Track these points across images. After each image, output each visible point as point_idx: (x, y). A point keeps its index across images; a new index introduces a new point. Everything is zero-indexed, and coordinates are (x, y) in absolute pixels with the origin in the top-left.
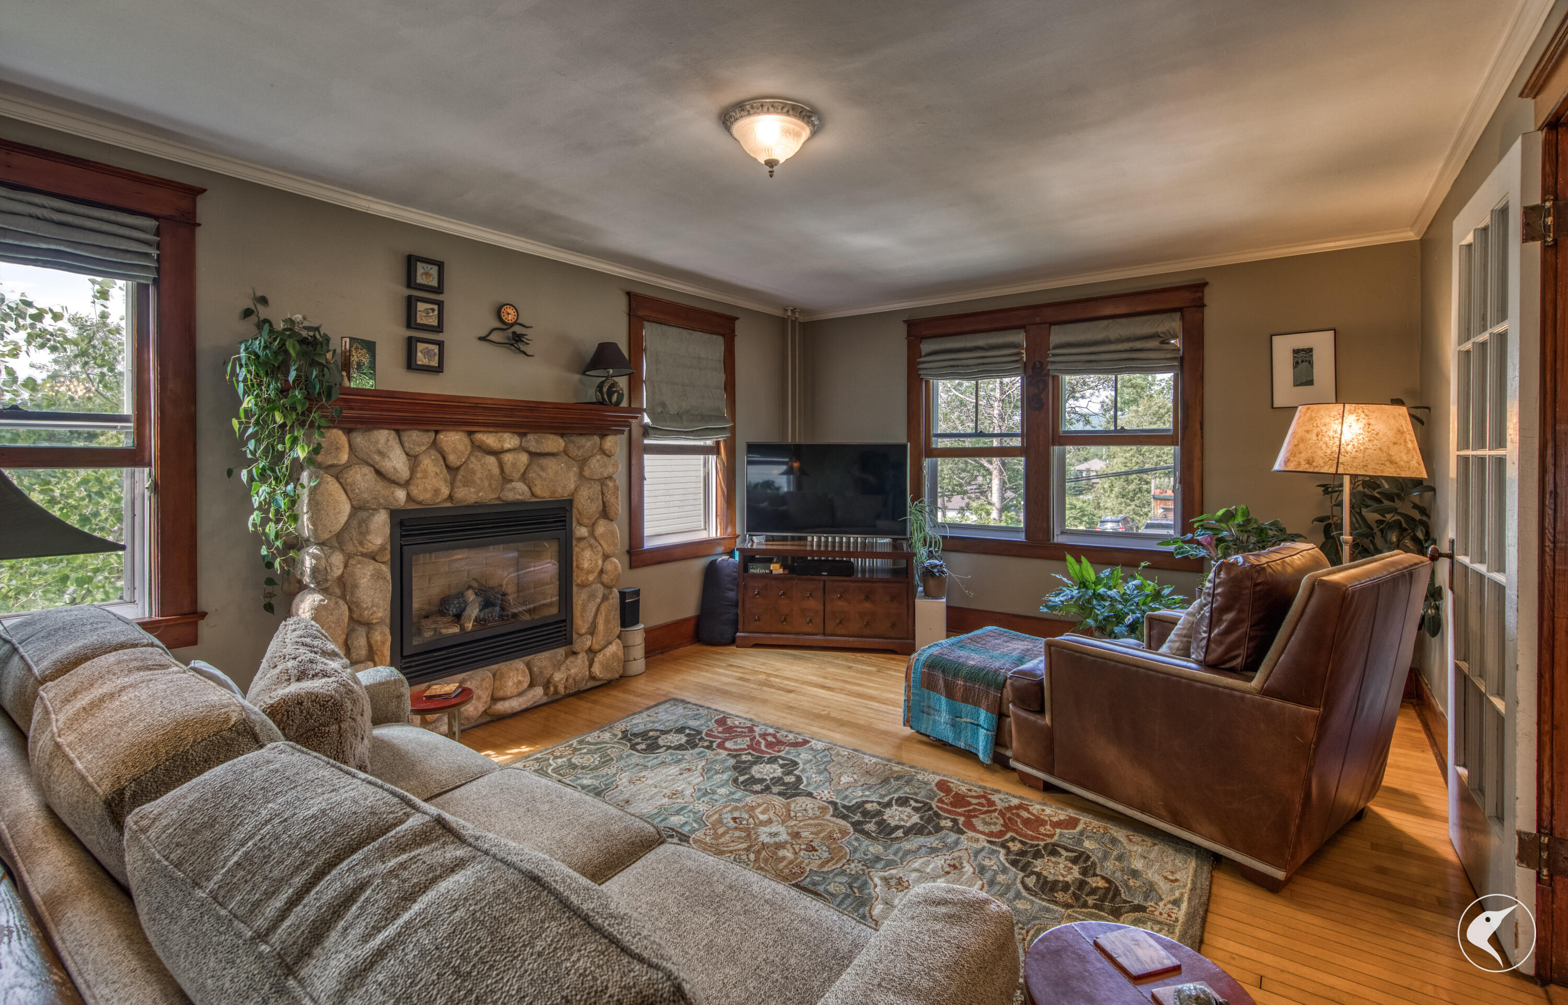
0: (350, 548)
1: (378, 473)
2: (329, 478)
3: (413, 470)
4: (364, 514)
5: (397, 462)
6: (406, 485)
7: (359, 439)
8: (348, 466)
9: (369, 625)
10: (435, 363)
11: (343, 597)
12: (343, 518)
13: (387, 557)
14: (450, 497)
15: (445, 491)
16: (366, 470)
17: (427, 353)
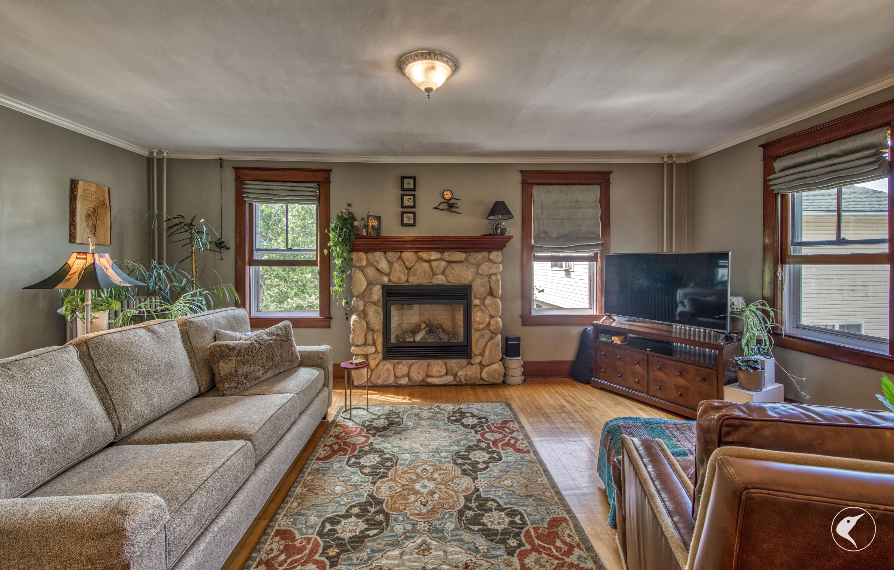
0: (366, 299)
1: (378, 269)
2: (358, 271)
3: (391, 269)
4: (371, 286)
5: (384, 265)
6: (388, 275)
7: (370, 256)
8: (366, 267)
9: (373, 331)
10: (412, 222)
11: (364, 318)
12: (364, 287)
13: (381, 304)
14: (407, 281)
15: (404, 278)
16: (372, 268)
17: (408, 218)
